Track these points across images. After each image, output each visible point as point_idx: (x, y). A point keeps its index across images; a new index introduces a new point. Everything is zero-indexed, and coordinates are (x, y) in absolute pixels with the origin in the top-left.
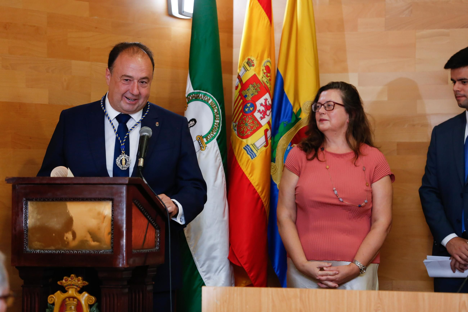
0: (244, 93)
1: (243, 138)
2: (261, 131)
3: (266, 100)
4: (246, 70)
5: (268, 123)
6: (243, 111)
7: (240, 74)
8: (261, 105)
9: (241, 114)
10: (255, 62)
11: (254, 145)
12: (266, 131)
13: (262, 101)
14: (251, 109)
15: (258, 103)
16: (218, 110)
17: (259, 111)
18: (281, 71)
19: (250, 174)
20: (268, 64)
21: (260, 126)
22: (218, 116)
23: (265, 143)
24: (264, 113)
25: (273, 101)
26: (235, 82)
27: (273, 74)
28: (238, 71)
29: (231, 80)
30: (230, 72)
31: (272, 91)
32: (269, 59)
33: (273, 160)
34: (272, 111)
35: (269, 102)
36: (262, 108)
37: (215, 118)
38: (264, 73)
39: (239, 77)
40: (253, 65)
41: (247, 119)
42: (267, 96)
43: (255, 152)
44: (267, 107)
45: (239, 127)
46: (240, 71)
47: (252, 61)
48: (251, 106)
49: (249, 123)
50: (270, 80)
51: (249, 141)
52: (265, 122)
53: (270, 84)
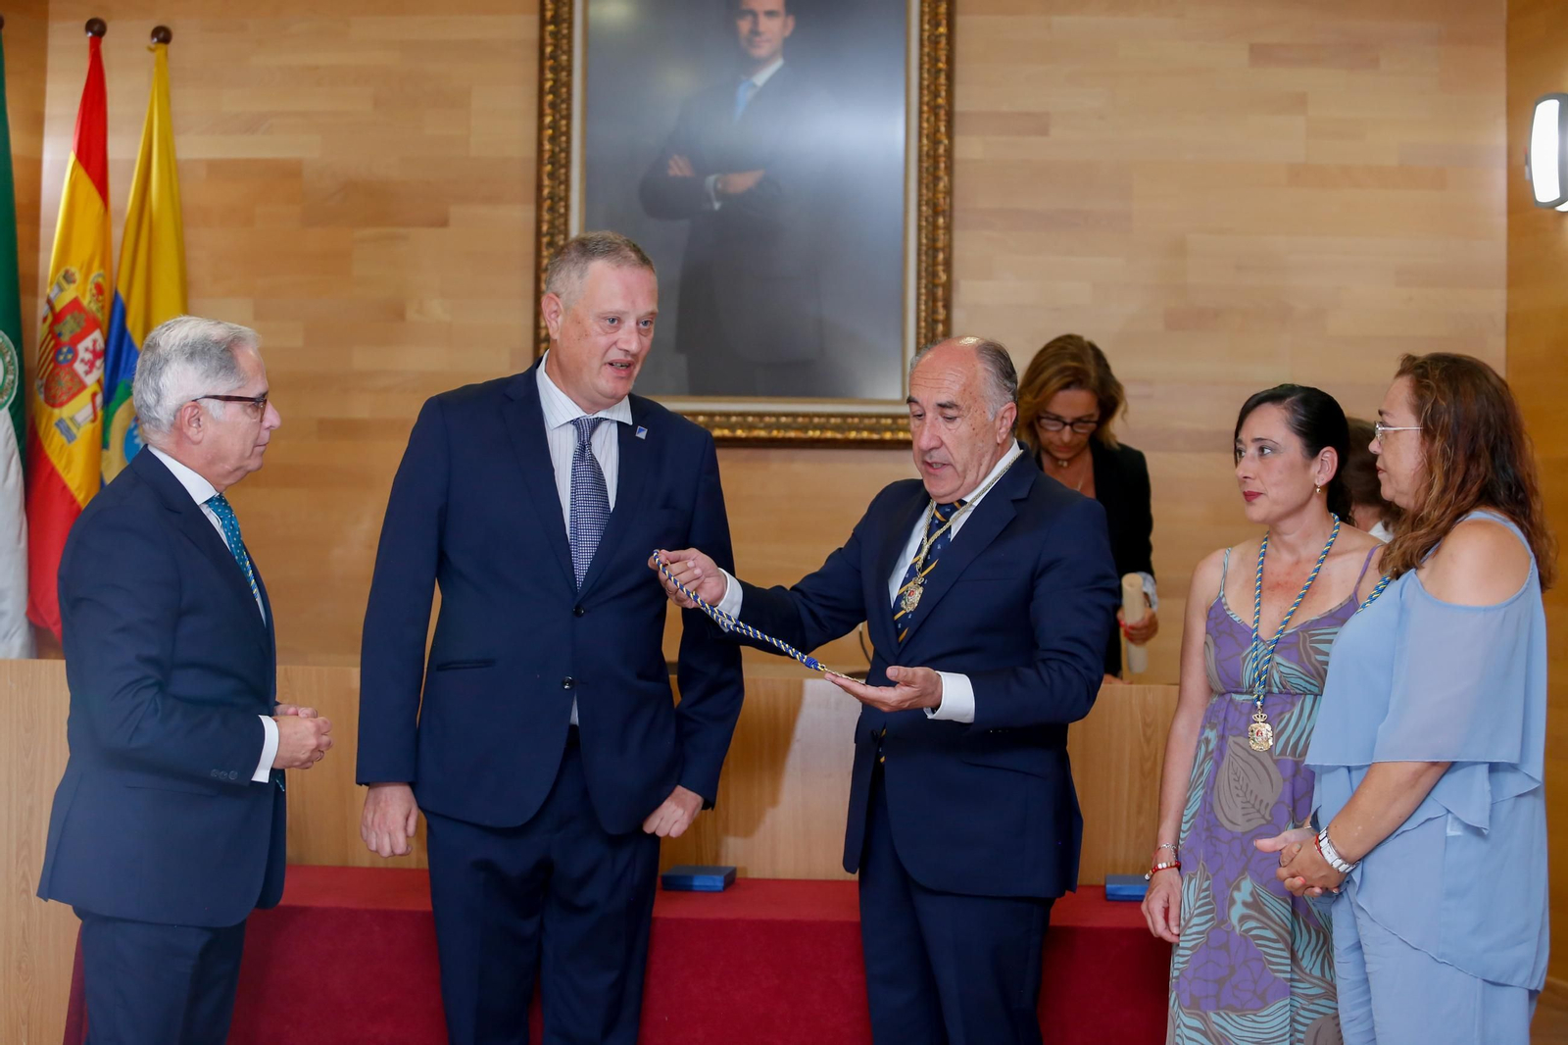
0: (57, 329)
1: (54, 406)
2: (85, 396)
3: (95, 342)
4: (61, 290)
5: (99, 381)
6: (55, 359)
7: (52, 296)
8: (87, 350)
9: (51, 366)
10: (78, 277)
11: (72, 419)
12: (94, 395)
13: (87, 343)
14: (70, 356)
15: (81, 347)
16: (12, 357)
17: (82, 361)
18: (122, 292)
19: (65, 469)
20: (100, 280)
21: (83, 387)
22: (12, 367)
23: (91, 417)
24: (91, 365)
25: (107, 343)
26: (42, 310)
27: (108, 296)
28: (48, 290)
29: (35, 307)
30: (35, 293)
31: (105, 326)
32: (102, 271)
33: (105, 445)
34: (105, 361)
35: (100, 345)
36: (88, 356)
37: (6, 372)
38: (94, 296)
39: (49, 302)
40: (74, 282)
41: (62, 374)
42: (97, 335)
43: (74, 430)
44: (96, 355)
45: (48, 388)
46: (50, 291)
47: (73, 275)
48: (69, 352)
49: (65, 380)
50: (103, 307)
51: (64, 412)
52: (92, 379)
53: (103, 314)
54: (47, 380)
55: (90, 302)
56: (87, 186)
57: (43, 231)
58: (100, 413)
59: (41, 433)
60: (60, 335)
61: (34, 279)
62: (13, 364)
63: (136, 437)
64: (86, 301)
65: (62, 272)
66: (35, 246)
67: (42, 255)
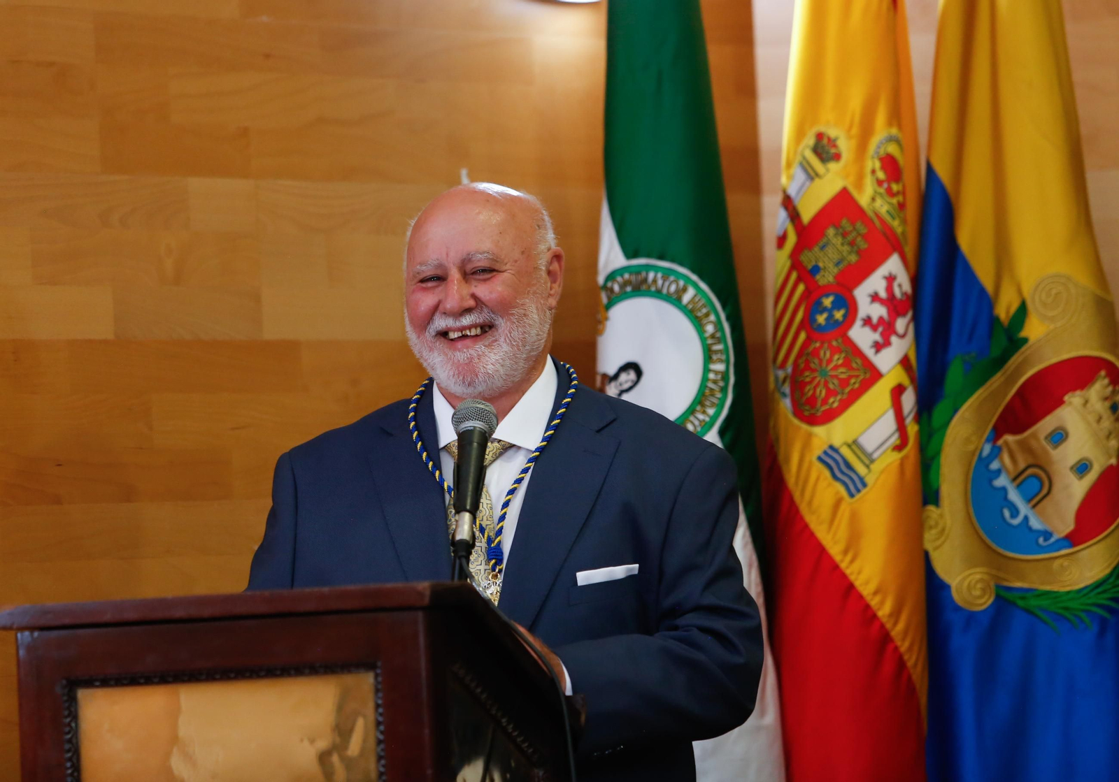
0: (808, 258)
1: (813, 421)
2: (879, 395)
3: (890, 279)
4: (812, 175)
5: (905, 362)
6: (808, 324)
7: (792, 192)
8: (875, 298)
9: (803, 336)
10: (845, 146)
11: (855, 445)
12: (898, 391)
13: (875, 283)
14: (839, 315)
15: (862, 293)
16: (718, 325)
17: (867, 321)
18: (943, 172)
19: (845, 552)
20: (892, 149)
22: (719, 347)
23: (895, 439)
24: (886, 328)
25: (916, 280)
26: (775, 220)
27: (911, 183)
28: (784, 180)
29: (756, 214)
30: (753, 185)
31: (910, 250)
32: (894, 131)
33: (930, 496)
34: (915, 319)
35: (903, 285)
36: (878, 311)
37: (709, 355)
38: (880, 183)
39: (788, 203)
40: (837, 157)
41: (825, 354)
42: (893, 265)
43: (861, 470)
44: (894, 306)
45: (798, 385)
46: (791, 180)
47: (833, 142)
48: (836, 305)
49: (832, 362)
50: (902, 206)
51: (836, 433)
52: (888, 361)
53: (904, 222)
54: (796, 364)
55: (873, 199)
57: (763, 53)
58: (912, 429)
59: (791, 480)
60: (816, 269)
61: (750, 154)
63: (998, 473)
64: (864, 200)
65: (810, 140)
66: (746, 87)
67: (764, 106)
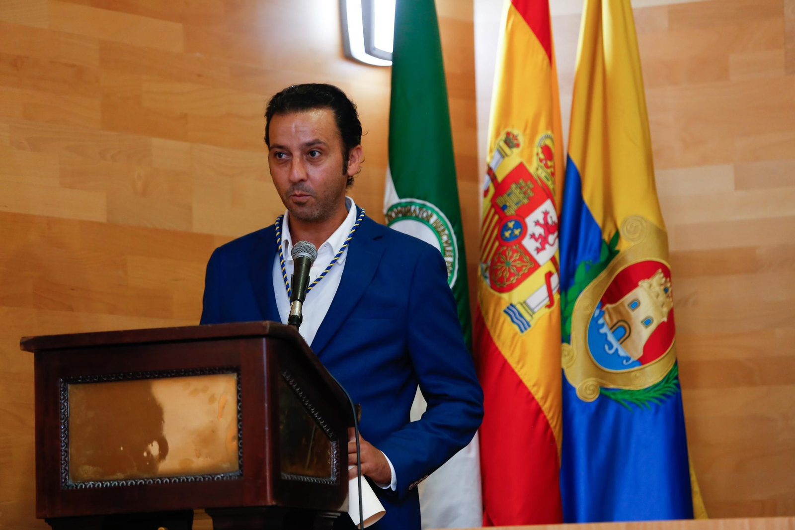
1: (502, 290)
2: (539, 276)
3: (546, 213)
4: (503, 155)
5: (553, 260)
6: (500, 237)
7: (493, 165)
8: (537, 223)
9: (497, 244)
10: (521, 139)
11: (524, 304)
12: (549, 275)
13: (537, 215)
14: (517, 232)
15: (530, 220)
16: (450, 236)
17: (533, 236)
18: (576, 159)
19: (518, 362)
20: (548, 142)
21: (537, 266)
22: (450, 248)
23: (547, 301)
24: (543, 240)
27: (558, 161)
28: (488, 158)
31: (557, 199)
32: (549, 132)
34: (560, 236)
35: (553, 218)
36: (539, 231)
37: (444, 252)
38: (541, 160)
39: (491, 171)
40: (518, 145)
41: (509, 253)
42: (547, 205)
43: (528, 317)
44: (548, 228)
45: (493, 271)
46: (492, 159)
47: (515, 137)
48: (516, 227)
49: (513, 258)
50: (553, 174)
51: (514, 297)
52: (544, 258)
53: (554, 182)
54: (493, 260)
55: (537, 170)
56: (527, 36)
60: (505, 207)
62: (451, 244)
63: (602, 325)
65: (503, 136)
